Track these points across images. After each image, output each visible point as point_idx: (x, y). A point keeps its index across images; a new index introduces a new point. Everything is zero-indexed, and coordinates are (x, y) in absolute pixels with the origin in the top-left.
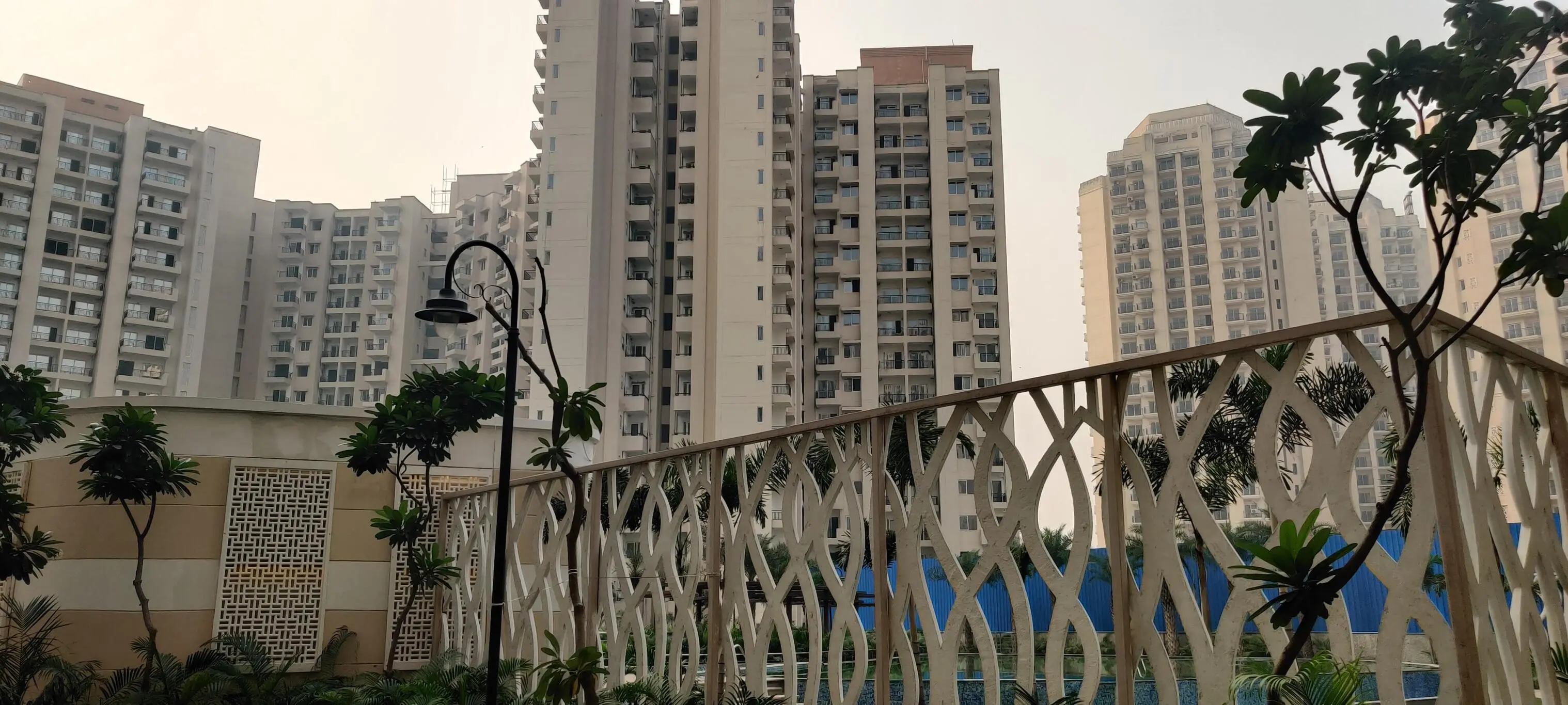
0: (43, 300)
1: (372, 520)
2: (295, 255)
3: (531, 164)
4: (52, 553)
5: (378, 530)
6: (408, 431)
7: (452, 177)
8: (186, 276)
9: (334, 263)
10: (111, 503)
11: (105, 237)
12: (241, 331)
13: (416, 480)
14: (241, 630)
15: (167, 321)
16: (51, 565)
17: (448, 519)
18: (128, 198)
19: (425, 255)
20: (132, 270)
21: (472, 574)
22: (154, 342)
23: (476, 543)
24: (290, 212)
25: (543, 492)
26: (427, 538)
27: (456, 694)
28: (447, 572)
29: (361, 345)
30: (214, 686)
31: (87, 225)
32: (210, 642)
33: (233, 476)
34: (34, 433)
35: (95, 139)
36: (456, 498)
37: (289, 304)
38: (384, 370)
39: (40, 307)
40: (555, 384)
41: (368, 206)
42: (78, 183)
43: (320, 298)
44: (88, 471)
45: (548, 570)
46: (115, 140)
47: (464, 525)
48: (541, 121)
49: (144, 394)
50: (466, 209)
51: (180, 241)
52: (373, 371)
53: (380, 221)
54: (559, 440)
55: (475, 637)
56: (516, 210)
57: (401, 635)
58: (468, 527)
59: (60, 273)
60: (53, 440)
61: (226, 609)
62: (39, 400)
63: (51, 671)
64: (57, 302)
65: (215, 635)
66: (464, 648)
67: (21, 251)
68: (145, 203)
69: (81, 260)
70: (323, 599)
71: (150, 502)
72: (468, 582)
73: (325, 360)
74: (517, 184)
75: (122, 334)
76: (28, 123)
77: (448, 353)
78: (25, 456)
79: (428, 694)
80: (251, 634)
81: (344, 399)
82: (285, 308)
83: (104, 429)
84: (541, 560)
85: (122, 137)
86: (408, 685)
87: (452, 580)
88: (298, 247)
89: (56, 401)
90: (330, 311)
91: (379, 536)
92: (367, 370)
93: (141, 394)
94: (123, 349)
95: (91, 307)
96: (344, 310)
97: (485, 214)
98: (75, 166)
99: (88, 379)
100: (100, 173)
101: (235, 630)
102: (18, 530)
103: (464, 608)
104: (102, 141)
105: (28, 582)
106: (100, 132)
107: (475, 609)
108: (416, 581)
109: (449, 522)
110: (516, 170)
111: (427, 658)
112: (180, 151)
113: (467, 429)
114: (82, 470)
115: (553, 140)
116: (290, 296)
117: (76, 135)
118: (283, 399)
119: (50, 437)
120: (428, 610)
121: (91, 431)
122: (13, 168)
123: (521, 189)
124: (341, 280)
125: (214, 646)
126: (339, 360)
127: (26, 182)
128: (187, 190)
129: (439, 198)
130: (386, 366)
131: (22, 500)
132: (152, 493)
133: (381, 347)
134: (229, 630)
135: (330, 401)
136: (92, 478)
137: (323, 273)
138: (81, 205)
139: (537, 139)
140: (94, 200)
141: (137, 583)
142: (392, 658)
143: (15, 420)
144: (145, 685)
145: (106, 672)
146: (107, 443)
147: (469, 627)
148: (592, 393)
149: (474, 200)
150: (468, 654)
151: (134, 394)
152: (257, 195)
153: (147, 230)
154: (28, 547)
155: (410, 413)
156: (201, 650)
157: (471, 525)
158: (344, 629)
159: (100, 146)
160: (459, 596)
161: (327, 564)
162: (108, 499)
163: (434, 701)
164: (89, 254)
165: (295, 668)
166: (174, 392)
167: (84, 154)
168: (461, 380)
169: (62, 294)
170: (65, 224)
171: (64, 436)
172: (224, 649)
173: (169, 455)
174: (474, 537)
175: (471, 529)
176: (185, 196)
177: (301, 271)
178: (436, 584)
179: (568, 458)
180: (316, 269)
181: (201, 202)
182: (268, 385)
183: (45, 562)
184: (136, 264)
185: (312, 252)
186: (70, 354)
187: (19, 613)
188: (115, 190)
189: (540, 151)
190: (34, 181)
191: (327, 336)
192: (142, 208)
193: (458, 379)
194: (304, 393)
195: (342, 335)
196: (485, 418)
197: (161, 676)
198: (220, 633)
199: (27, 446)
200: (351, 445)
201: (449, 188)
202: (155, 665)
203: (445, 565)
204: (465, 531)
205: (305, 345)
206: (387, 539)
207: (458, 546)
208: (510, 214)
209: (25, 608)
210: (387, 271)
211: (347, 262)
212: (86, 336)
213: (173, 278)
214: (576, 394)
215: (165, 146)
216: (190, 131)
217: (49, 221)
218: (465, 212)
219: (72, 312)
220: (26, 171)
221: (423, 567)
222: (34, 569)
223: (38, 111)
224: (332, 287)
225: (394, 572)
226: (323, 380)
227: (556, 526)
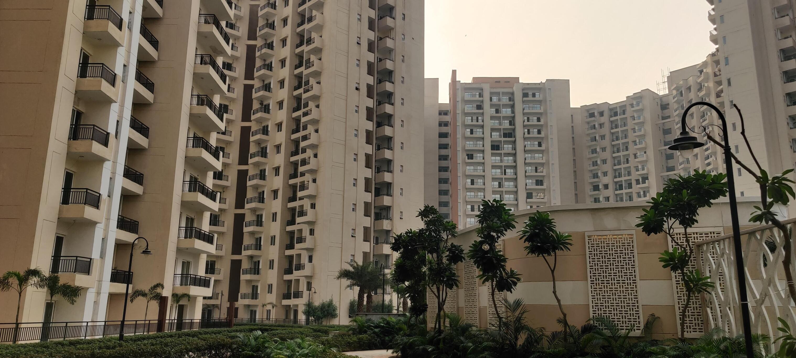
0: (494, 171)
1: (659, 258)
2: (594, 131)
3: (713, 55)
4: (519, 280)
5: (663, 264)
6: (671, 211)
7: (667, 74)
8: (547, 149)
9: (613, 131)
10: (538, 256)
11: (512, 139)
12: (575, 171)
13: (678, 236)
14: (603, 315)
15: (543, 172)
16: (519, 284)
17: (701, 256)
18: (519, 120)
19: (659, 118)
20: (525, 151)
21: (720, 286)
22: (539, 182)
23: (720, 269)
24: (588, 111)
25: (759, 237)
26: (690, 266)
27: (725, 352)
28: (706, 284)
29: (633, 170)
30: (595, 341)
31: (505, 135)
32: (590, 320)
33: (587, 241)
34: (504, 227)
35: (503, 98)
36: (704, 244)
37: (595, 155)
38: (647, 181)
39: (493, 174)
40: (759, 174)
41: (625, 99)
42: (499, 118)
43: (609, 150)
44: (527, 242)
45: (770, 282)
46: (510, 96)
47: (711, 259)
48: (715, 29)
49: (539, 206)
50: (677, 89)
51: (543, 135)
52: (641, 182)
53: (632, 105)
54: (767, 206)
55: (729, 321)
56: (707, 82)
57: (685, 319)
58: (714, 260)
59: (498, 158)
60: (511, 230)
61: (594, 304)
62: (503, 213)
63: (526, 332)
64: (499, 171)
65: (591, 317)
66: (724, 326)
67: (483, 151)
68: (526, 121)
69: (505, 151)
70: (639, 299)
71: (554, 255)
72: (719, 291)
73: (616, 180)
74: (706, 68)
75: (526, 180)
76: (477, 98)
77: (680, 167)
78: (502, 238)
79: (709, 352)
80: (608, 317)
81: (628, 198)
82: (593, 158)
83: (530, 223)
84: (765, 276)
85: (513, 94)
86: (695, 346)
87: (709, 289)
88: (594, 127)
89: (510, 213)
90: (614, 155)
91: (664, 267)
92: (638, 182)
93: (537, 206)
94: (528, 187)
95: (512, 171)
96: (621, 154)
97: (689, 88)
98: (497, 111)
99: (516, 202)
100: (506, 112)
101: (600, 314)
102: (504, 270)
103: (719, 305)
104: (506, 98)
105: (511, 292)
106: (504, 94)
107: (726, 306)
108: (689, 290)
109: (702, 257)
110: (704, 60)
111: (702, 332)
112: (536, 94)
113: (705, 206)
114: (525, 242)
115: (724, 38)
116: (594, 151)
117: (495, 98)
118: (599, 201)
119: (509, 229)
120: (698, 306)
121: (525, 225)
122: (475, 118)
123: (709, 70)
124: (617, 139)
125: (592, 322)
126: (623, 179)
127: (480, 123)
128: (542, 111)
129: (661, 86)
130: (647, 178)
131: (504, 257)
132: (554, 251)
133: (643, 169)
134: (597, 315)
135: (622, 200)
136: (529, 245)
137: (608, 137)
138: (502, 127)
139: (714, 40)
140: (506, 124)
141: (554, 292)
142: (683, 332)
143: (496, 222)
144: (565, 339)
145: (548, 333)
146: (532, 229)
147: (725, 316)
148: (785, 176)
149: (681, 82)
150: (727, 330)
151: (534, 207)
152: (572, 106)
153: (529, 133)
154: (508, 278)
155: (671, 201)
156: (587, 324)
157: (716, 258)
158: (653, 315)
159: (505, 100)
160: (715, 298)
161: (639, 283)
162: (537, 254)
163: (712, 356)
164: (507, 148)
165: (632, 334)
166: (551, 204)
167: (499, 105)
168: (697, 180)
169: (500, 167)
170: (497, 137)
171: (515, 228)
172: (596, 324)
173: (558, 233)
174: (719, 265)
175: (716, 261)
176: (541, 114)
177: (597, 138)
178: (701, 291)
179: (775, 216)
180: (604, 136)
181: (549, 115)
182: (591, 196)
183: (517, 284)
184: (526, 148)
185: (601, 128)
186: (507, 192)
187: (510, 306)
188: (514, 118)
189: (717, 46)
190: (483, 121)
191: (615, 168)
192: (525, 123)
193: (694, 179)
194: (608, 198)
195: (622, 166)
196: (714, 199)
197: (572, 336)
198: (593, 316)
199: (503, 234)
200: (642, 220)
201: (666, 80)
202: (568, 330)
203: (704, 281)
204: (712, 262)
205: (605, 174)
206: (669, 268)
207: (710, 271)
208: (704, 86)
209: (512, 303)
210: (640, 130)
211: (619, 129)
212: (512, 183)
213: (542, 152)
214: (774, 178)
215: (530, 93)
216: (539, 84)
217: (491, 137)
218: (678, 90)
219: (505, 174)
220: (480, 118)
221: (692, 282)
222: (513, 286)
223: (480, 91)
224: (613, 143)
225: (675, 286)
226: (616, 190)
227: (771, 257)
